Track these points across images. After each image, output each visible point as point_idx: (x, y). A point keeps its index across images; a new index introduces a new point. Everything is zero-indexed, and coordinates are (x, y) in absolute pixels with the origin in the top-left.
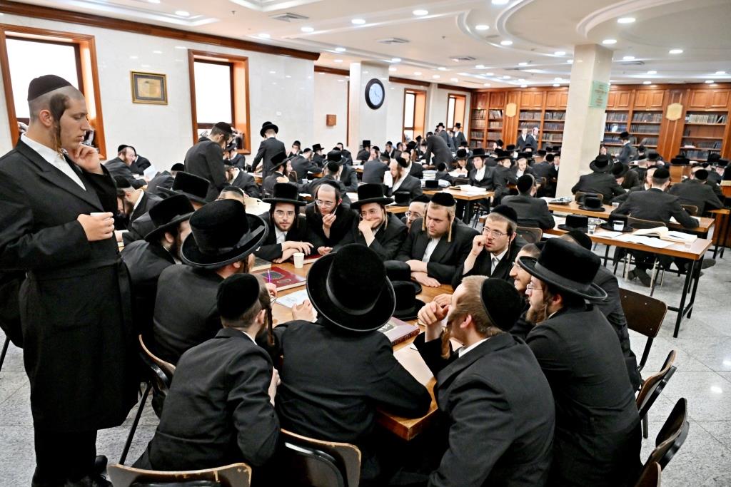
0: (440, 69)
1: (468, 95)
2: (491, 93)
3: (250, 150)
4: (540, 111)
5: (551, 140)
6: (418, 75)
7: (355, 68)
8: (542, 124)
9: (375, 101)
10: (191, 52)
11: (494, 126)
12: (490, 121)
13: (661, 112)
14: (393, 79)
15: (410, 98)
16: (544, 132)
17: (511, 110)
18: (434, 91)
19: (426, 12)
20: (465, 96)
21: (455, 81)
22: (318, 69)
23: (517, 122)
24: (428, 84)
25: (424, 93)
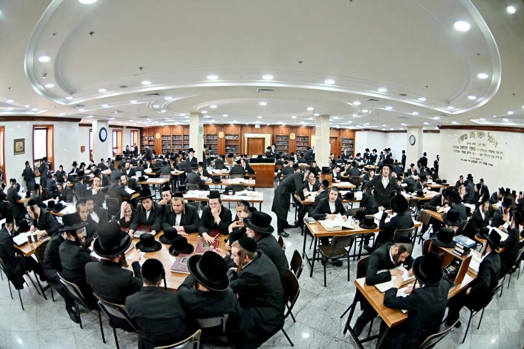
0: (130, 121)
1: (139, 130)
2: (149, 129)
3: (54, 170)
4: (170, 136)
5: (176, 148)
6: (119, 123)
7: (95, 123)
8: (171, 141)
9: (103, 138)
10: (34, 126)
11: (151, 143)
12: (149, 141)
13: (217, 135)
14: (110, 126)
15: (115, 133)
16: (173, 145)
17: (158, 136)
18: (125, 130)
19: (136, 102)
20: (137, 131)
21: (134, 125)
22: (81, 125)
23: (161, 142)
24: (122, 127)
25: (121, 131)
